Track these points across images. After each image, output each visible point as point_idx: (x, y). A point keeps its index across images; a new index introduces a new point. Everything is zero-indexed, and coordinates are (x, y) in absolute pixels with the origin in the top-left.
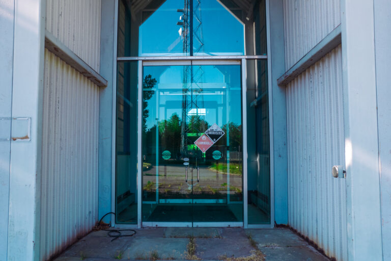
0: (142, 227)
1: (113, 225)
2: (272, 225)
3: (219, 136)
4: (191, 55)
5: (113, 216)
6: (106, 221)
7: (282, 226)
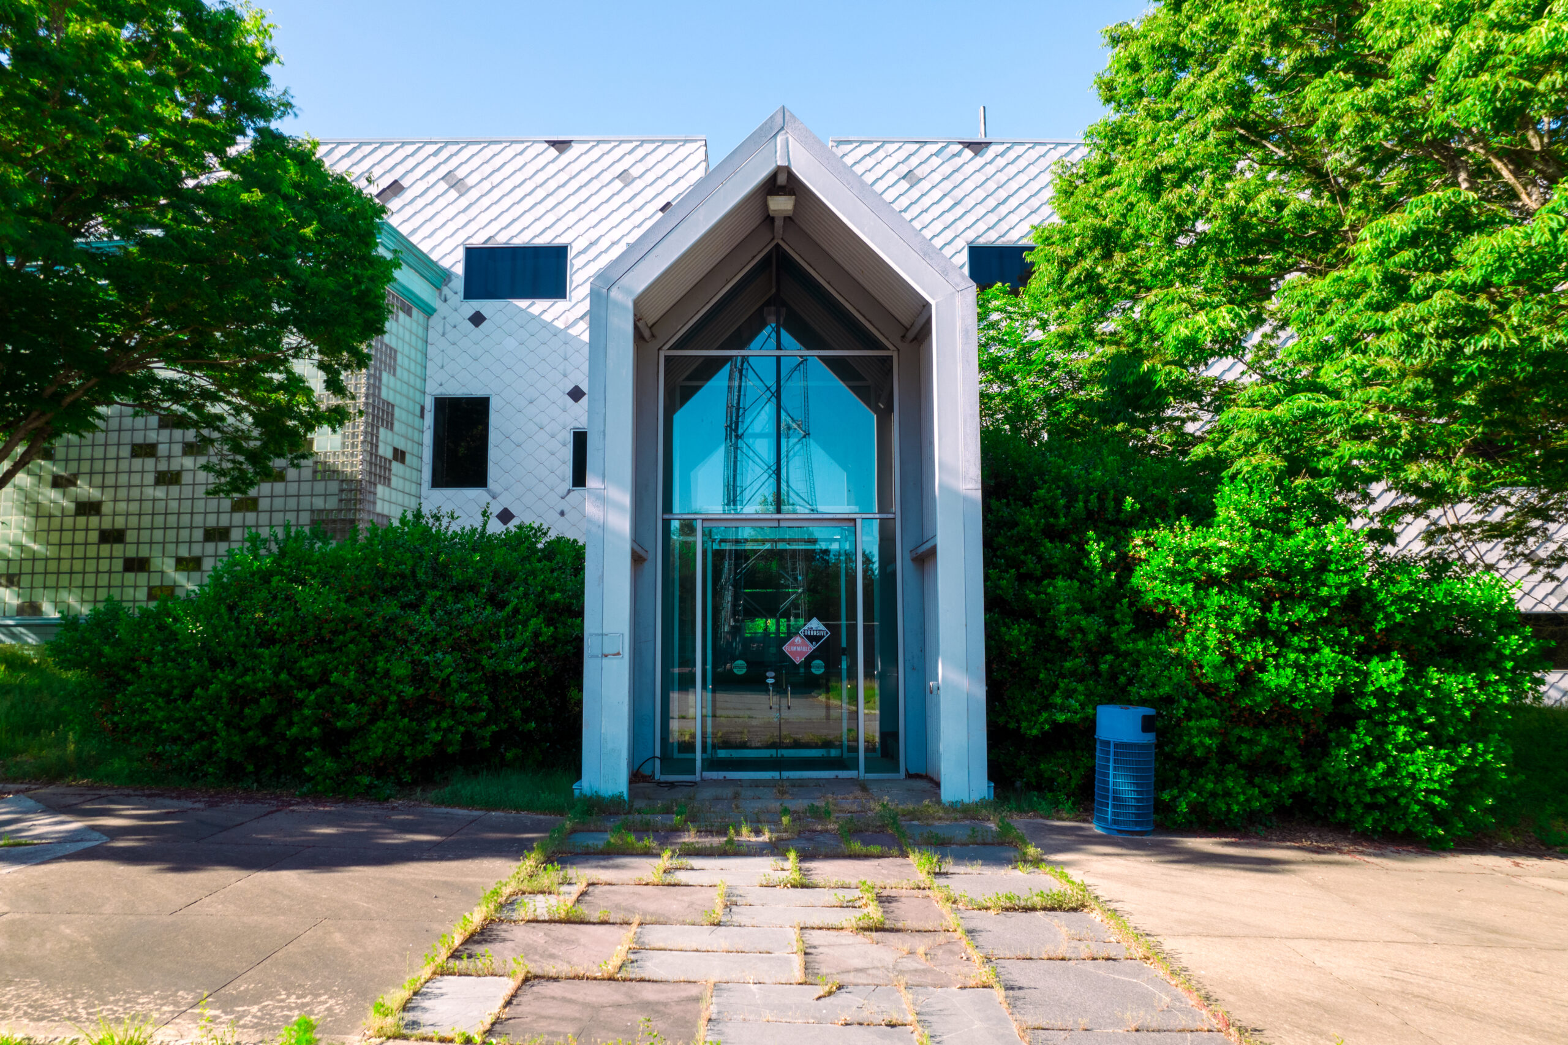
0: (703, 780)
1: (657, 776)
2: (902, 773)
3: (821, 637)
4: (779, 511)
5: (658, 762)
6: (646, 770)
7: (918, 776)
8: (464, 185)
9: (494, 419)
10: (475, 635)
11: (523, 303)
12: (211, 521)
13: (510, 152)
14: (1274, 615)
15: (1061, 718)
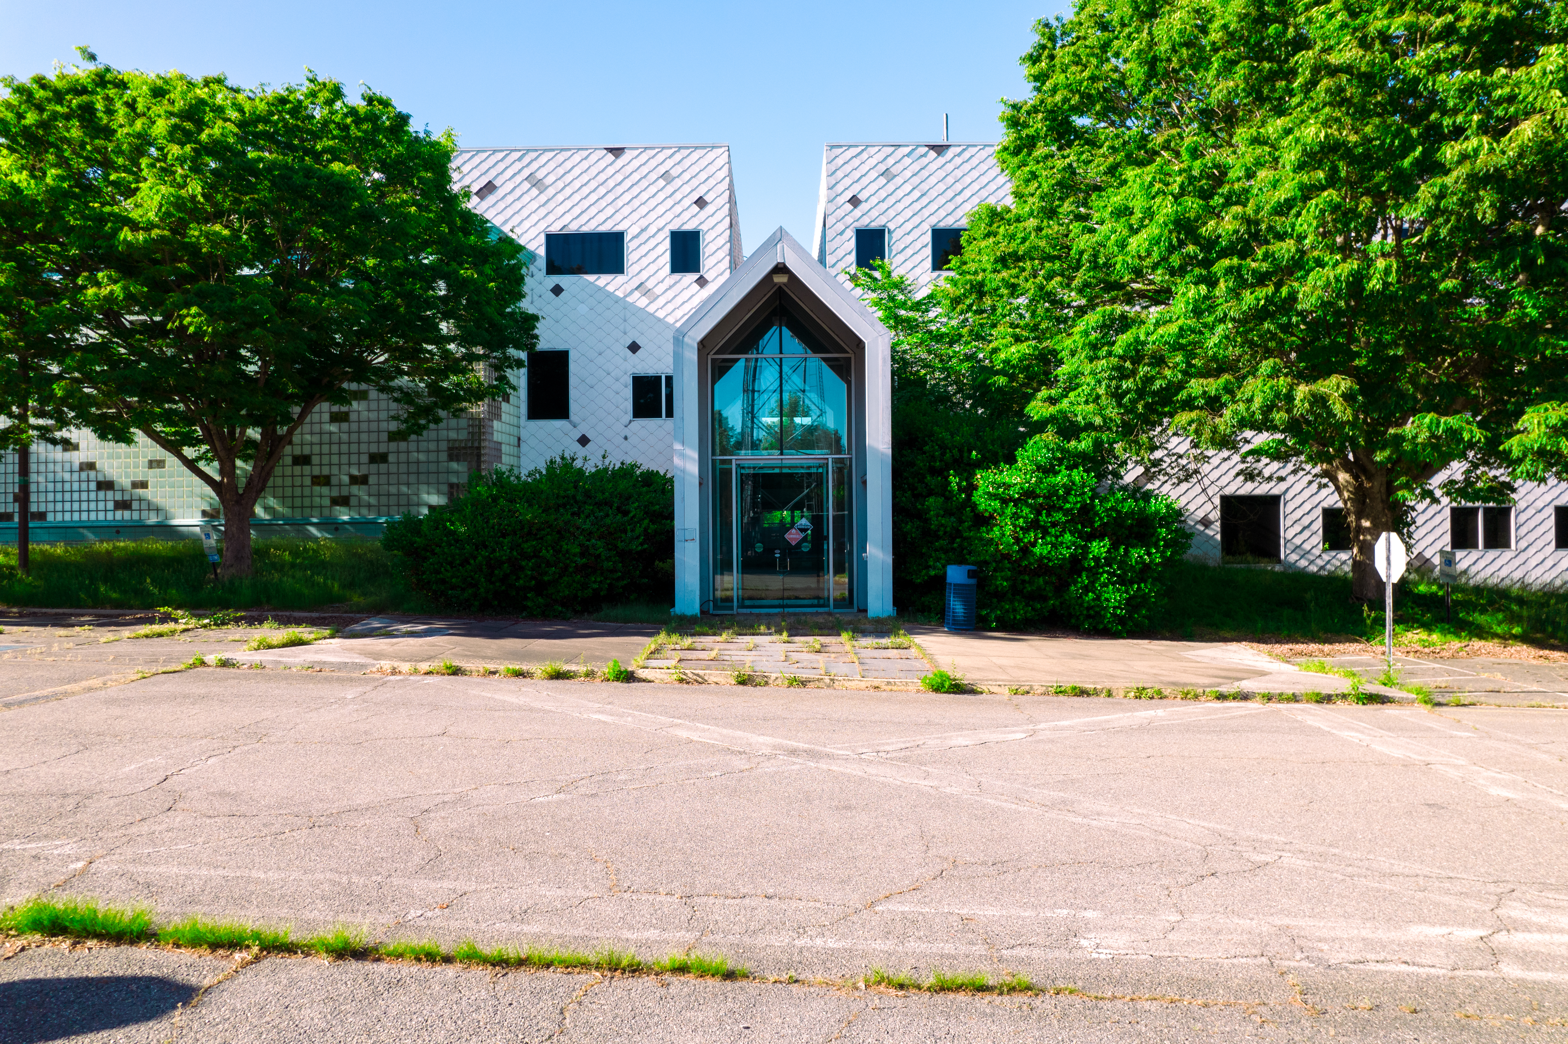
0: (737, 613)
1: (711, 611)
2: (855, 609)
3: (808, 530)
4: (782, 454)
5: (711, 603)
6: (708, 608)
8: (543, 184)
9: (573, 367)
10: (612, 530)
11: (591, 278)
12: (374, 449)
13: (577, 158)
14: (1043, 517)
15: (933, 573)
